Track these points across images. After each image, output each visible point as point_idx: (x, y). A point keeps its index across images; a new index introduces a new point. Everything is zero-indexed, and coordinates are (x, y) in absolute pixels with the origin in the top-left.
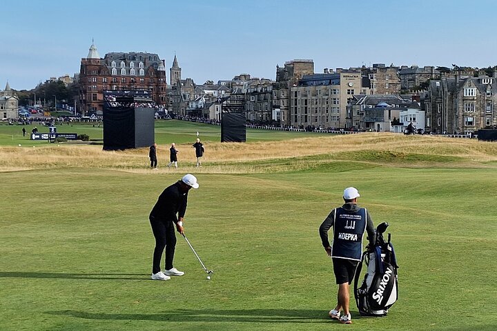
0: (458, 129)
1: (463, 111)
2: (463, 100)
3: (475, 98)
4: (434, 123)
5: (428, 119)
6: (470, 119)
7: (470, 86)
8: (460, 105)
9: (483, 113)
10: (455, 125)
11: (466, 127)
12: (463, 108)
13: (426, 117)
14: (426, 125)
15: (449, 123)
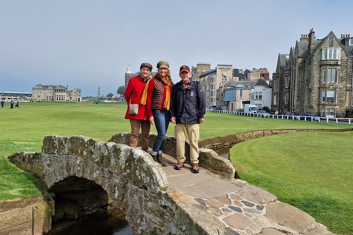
0: (311, 107)
1: (320, 82)
2: (321, 66)
3: (339, 63)
4: (280, 101)
5: (275, 97)
6: (330, 94)
7: (331, 46)
8: (315, 73)
9: (348, 85)
10: (306, 102)
11: (324, 105)
12: (320, 78)
13: (273, 94)
14: (272, 104)
15: (298, 100)
